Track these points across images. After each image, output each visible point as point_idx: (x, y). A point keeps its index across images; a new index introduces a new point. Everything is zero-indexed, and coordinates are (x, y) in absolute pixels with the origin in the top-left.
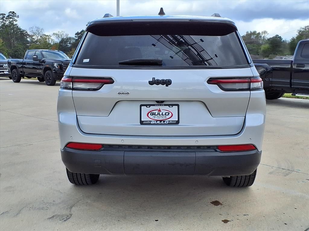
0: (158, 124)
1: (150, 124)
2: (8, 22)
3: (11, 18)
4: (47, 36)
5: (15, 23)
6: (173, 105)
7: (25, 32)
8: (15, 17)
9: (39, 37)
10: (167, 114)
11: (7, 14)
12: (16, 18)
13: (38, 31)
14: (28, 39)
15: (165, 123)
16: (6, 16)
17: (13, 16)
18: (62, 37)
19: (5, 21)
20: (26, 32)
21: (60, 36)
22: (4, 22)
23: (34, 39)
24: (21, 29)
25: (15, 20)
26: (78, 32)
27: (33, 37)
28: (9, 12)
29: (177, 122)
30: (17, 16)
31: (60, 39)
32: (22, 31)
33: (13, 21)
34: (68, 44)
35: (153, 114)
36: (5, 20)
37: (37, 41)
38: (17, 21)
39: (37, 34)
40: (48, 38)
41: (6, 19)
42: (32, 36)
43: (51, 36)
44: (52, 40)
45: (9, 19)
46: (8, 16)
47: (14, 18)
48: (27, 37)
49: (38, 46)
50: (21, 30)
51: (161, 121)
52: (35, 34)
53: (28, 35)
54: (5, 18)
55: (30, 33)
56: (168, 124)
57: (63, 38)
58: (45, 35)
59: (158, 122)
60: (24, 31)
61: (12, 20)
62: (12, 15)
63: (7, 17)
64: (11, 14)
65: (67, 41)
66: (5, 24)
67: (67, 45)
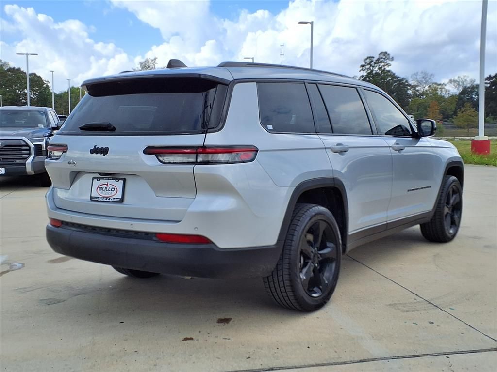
0: (104, 201)
1: (97, 201)
2: (377, 67)
3: (381, 62)
4: (440, 85)
5: (387, 68)
6: (119, 179)
7: (404, 81)
8: (388, 60)
9: (427, 88)
10: (113, 190)
11: (376, 57)
12: (389, 62)
13: (426, 78)
14: (410, 92)
15: (110, 200)
16: (374, 60)
17: (384, 59)
18: (464, 86)
19: (373, 67)
20: (407, 81)
21: (461, 84)
22: (371, 68)
23: (418, 90)
24: (398, 77)
25: (387, 65)
26: (490, 76)
27: (417, 88)
28: (379, 53)
29: (121, 201)
30: (391, 58)
31: (461, 89)
32: (400, 81)
33: (384, 66)
34: (474, 96)
35: (101, 189)
36: (373, 65)
37: (422, 94)
38: (390, 65)
39: (423, 84)
40: (440, 88)
41: (375, 63)
42: (414, 87)
43: (445, 85)
44: (446, 91)
45: (380, 64)
46: (378, 60)
47: (386, 62)
48: (408, 89)
49: (423, 101)
50: (399, 79)
51: (107, 198)
52: (420, 83)
53: (410, 85)
54: (373, 63)
55: (412, 82)
56: (113, 202)
57: (466, 87)
58: (436, 84)
59: (105, 199)
60: (403, 79)
61: (383, 64)
62: (384, 57)
63: (376, 61)
64: (381, 56)
65: (472, 92)
66: (372, 71)
67: (472, 98)
